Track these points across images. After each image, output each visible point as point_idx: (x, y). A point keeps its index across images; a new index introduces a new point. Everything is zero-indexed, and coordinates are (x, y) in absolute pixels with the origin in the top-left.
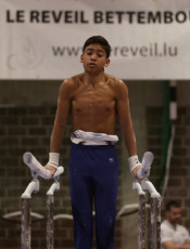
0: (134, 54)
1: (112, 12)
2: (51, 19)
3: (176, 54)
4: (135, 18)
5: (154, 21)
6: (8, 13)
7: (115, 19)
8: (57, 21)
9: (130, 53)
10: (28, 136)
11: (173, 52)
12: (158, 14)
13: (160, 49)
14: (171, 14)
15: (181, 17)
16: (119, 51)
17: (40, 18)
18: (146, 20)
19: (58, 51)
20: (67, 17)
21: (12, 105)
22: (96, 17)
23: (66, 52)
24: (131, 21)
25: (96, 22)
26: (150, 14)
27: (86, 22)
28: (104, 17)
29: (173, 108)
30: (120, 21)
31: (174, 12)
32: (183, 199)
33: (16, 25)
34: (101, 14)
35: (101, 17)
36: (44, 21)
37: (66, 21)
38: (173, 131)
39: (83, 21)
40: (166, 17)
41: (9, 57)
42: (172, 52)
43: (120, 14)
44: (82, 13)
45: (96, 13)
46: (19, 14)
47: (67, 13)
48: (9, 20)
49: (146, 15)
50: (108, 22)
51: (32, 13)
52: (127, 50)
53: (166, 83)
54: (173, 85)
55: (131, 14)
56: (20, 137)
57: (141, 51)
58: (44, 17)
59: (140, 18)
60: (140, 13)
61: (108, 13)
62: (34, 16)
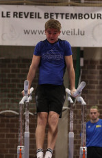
0: (64, 34)
1: (53, 14)
2: (23, 16)
3: (84, 34)
4: (64, 16)
5: (74, 18)
6: (3, 13)
7: (55, 16)
8: (26, 17)
9: (62, 34)
10: (11, 73)
12: (76, 14)
13: (76, 32)
15: (87, 16)
17: (18, 15)
18: (69, 17)
19: (26, 32)
20: (31, 15)
21: (3, 58)
22: (45, 16)
23: (30, 33)
24: (62, 18)
25: (45, 18)
26: (72, 14)
27: (41, 18)
29: (82, 60)
30: (57, 18)
31: (84, 14)
33: (6, 18)
34: (48, 14)
36: (20, 17)
37: (31, 17)
38: (81, 72)
39: (39, 17)
40: (79, 16)
41: (3, 35)
42: (82, 33)
43: (57, 14)
45: (45, 14)
46: (8, 13)
47: (31, 13)
48: (3, 16)
49: (70, 15)
50: (51, 18)
53: (79, 48)
54: (82, 49)
55: (62, 14)
56: (7, 74)
57: (67, 33)
58: (20, 15)
59: (66, 16)
60: (66, 14)
61: (51, 14)
62: (15, 14)
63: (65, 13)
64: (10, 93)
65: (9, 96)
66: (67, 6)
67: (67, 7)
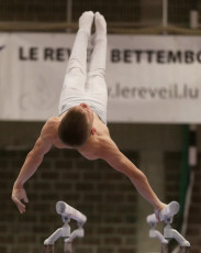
0: (153, 95)
1: (130, 51)
2: (66, 57)
3: (196, 95)
4: (154, 57)
5: (174, 60)
6: (21, 50)
7: (133, 58)
9: (148, 95)
11: (194, 93)
12: (179, 54)
13: (180, 91)
14: (192, 53)
16: (137, 92)
17: (55, 55)
18: (165, 59)
22: (113, 56)
24: (150, 60)
25: (113, 60)
26: (171, 53)
28: (122, 56)
30: (138, 60)
31: (196, 53)
33: (29, 63)
34: (118, 52)
35: (118, 56)
36: (58, 59)
38: (192, 177)
40: (187, 57)
41: (22, 97)
42: (192, 94)
43: (138, 53)
45: (113, 52)
46: (32, 52)
48: (22, 58)
49: (166, 55)
50: (126, 61)
51: (46, 50)
52: (145, 91)
53: (185, 127)
54: (193, 128)
55: (150, 53)
57: (160, 93)
58: (59, 55)
59: (159, 57)
60: (159, 53)
61: (125, 52)
62: (48, 53)
64: (39, 224)
65: (36, 230)
66: (162, 34)
67: (160, 37)
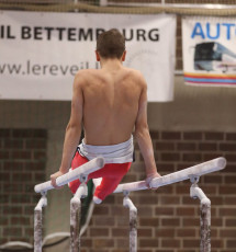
0: (64, 73)
1: (40, 28)
4: (65, 34)
5: (86, 38)
7: (44, 35)
9: (59, 72)
12: (90, 31)
16: (47, 70)
18: (76, 37)
22: (23, 33)
24: (61, 38)
25: (23, 37)
26: (82, 31)
27: (13, 38)
28: (32, 32)
30: (49, 38)
32: (110, 228)
34: (29, 29)
35: (28, 32)
39: (9, 37)
40: (98, 35)
43: (49, 30)
44: (9, 28)
45: (23, 28)
49: (77, 32)
50: (36, 38)
52: (57, 69)
55: (61, 30)
57: (71, 70)
59: (70, 34)
60: (70, 30)
61: (36, 29)
63: (68, 26)
66: (73, 11)
67: (71, 14)
